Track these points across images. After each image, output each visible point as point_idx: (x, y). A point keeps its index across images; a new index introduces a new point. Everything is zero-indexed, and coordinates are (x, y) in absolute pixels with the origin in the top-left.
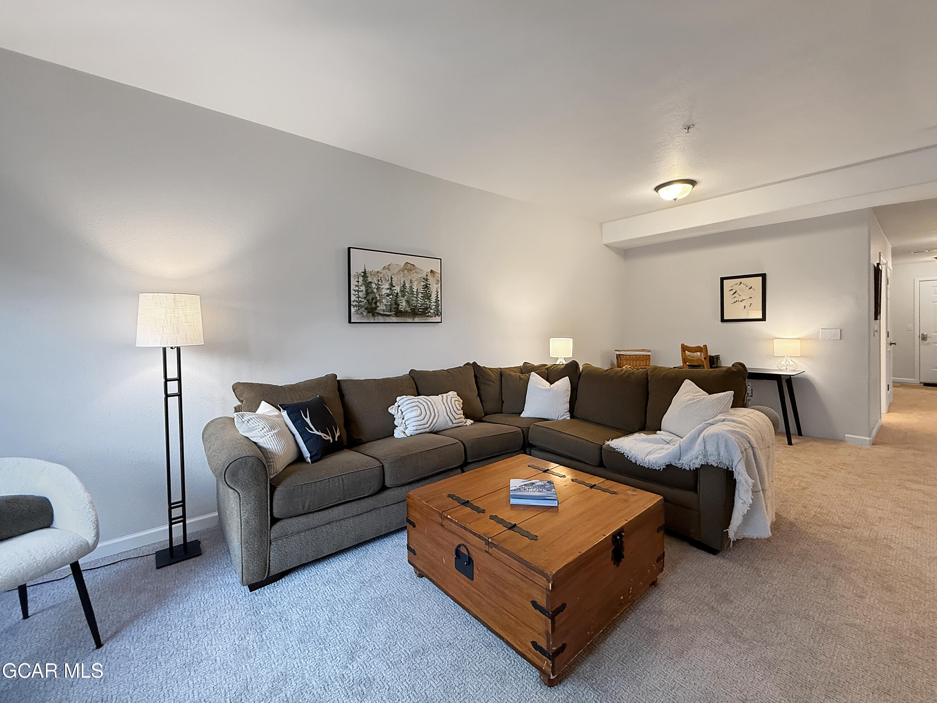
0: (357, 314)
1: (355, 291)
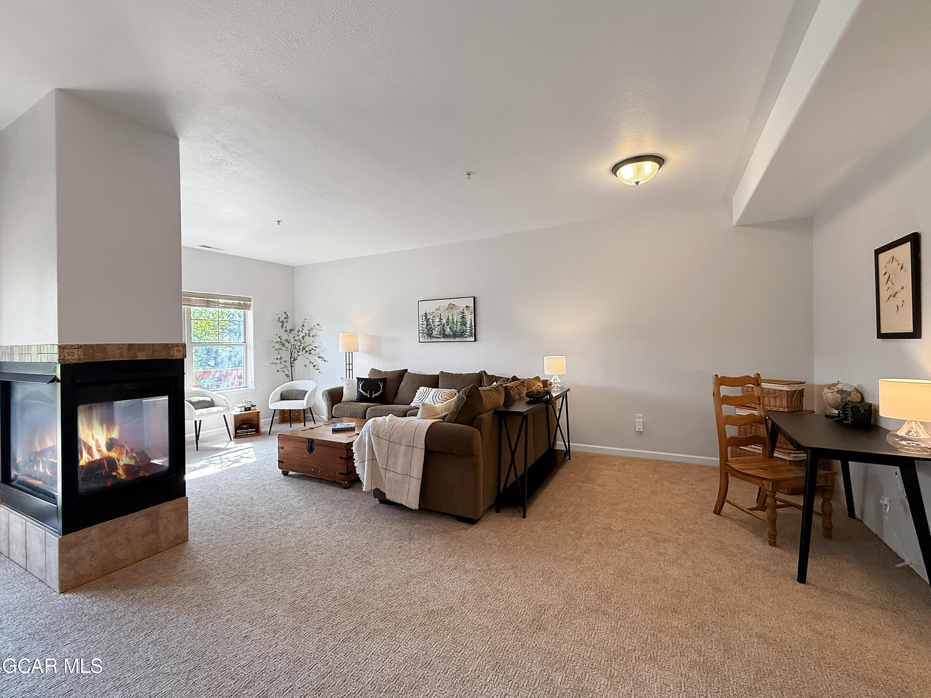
0: (422, 337)
1: (421, 324)
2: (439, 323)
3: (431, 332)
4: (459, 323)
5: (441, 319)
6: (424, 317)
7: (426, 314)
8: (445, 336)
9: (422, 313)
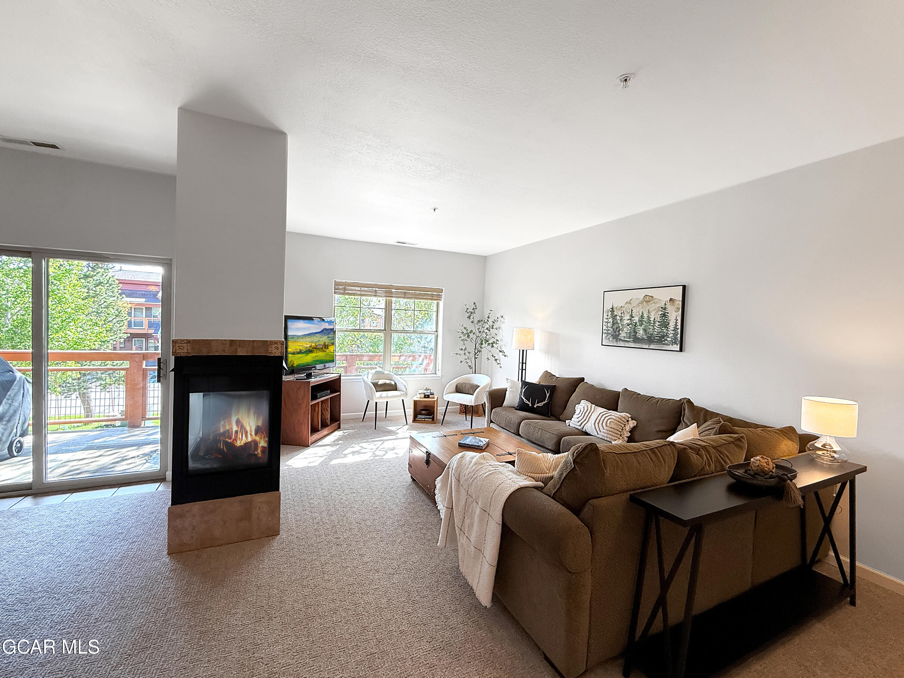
0: (606, 339)
1: (605, 322)
2: (629, 322)
3: (617, 333)
4: (657, 324)
5: (632, 316)
6: (610, 313)
7: (612, 308)
8: (636, 340)
9: (608, 307)
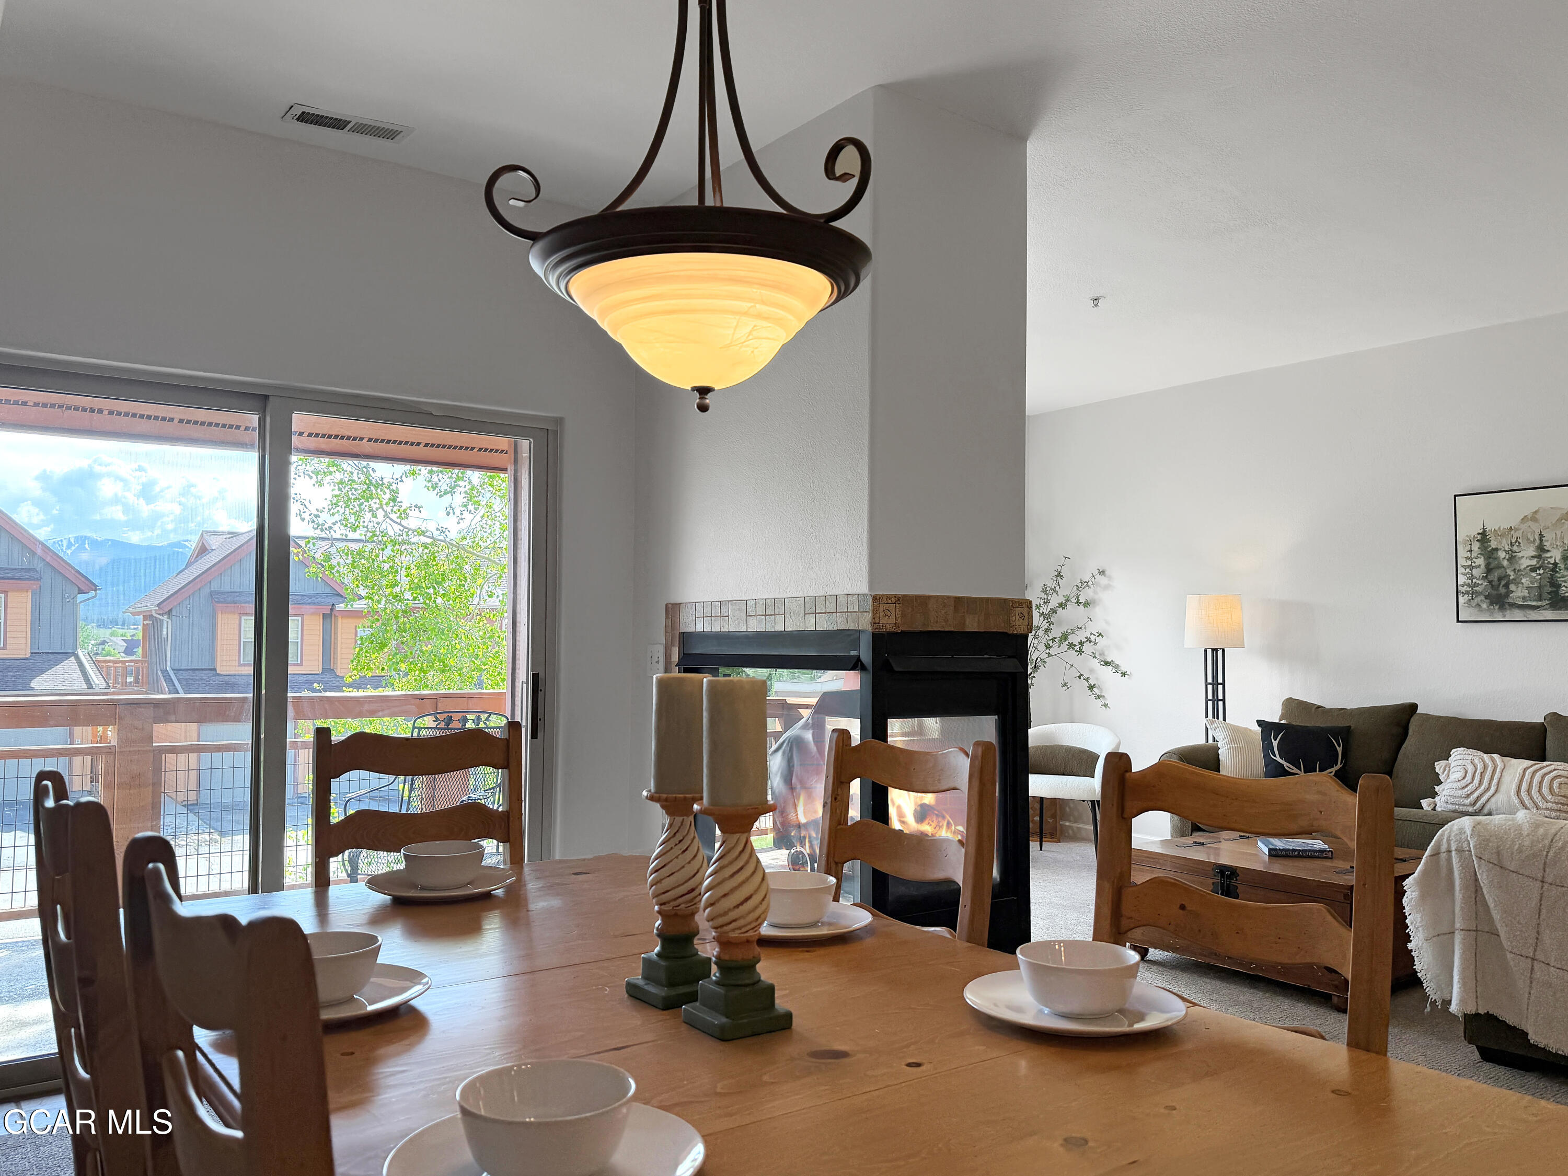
0: (1470, 606)
1: (1464, 567)
2: (1534, 562)
3: (1503, 590)
5: (1542, 549)
6: (1476, 544)
7: (1484, 534)
8: (1561, 602)
9: (1470, 529)
